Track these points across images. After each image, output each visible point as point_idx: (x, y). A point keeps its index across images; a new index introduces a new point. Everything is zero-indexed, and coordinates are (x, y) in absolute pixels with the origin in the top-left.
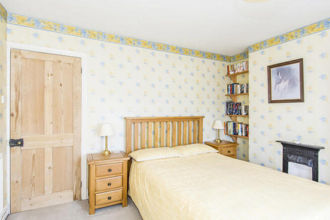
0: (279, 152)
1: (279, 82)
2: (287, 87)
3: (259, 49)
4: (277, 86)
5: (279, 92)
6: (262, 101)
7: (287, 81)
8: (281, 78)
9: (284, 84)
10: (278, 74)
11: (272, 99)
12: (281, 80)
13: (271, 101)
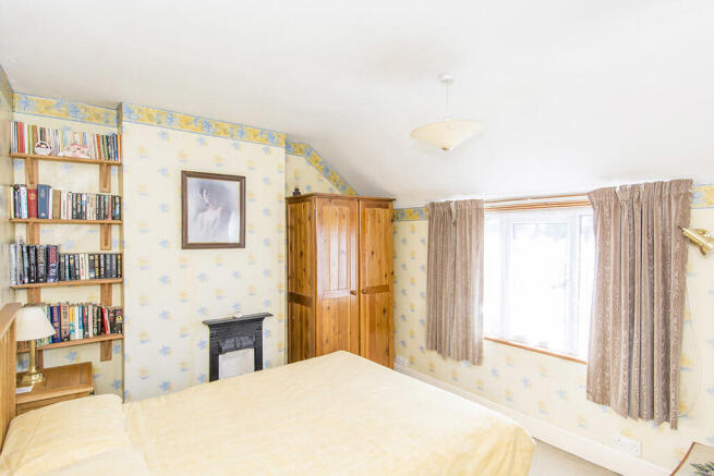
0: (202, 345)
1: (203, 209)
2: (218, 221)
3: (155, 124)
4: (200, 215)
5: (202, 227)
6: (164, 243)
7: (219, 209)
8: (207, 201)
9: (212, 215)
10: (202, 192)
11: (190, 241)
12: (207, 205)
13: (186, 245)
